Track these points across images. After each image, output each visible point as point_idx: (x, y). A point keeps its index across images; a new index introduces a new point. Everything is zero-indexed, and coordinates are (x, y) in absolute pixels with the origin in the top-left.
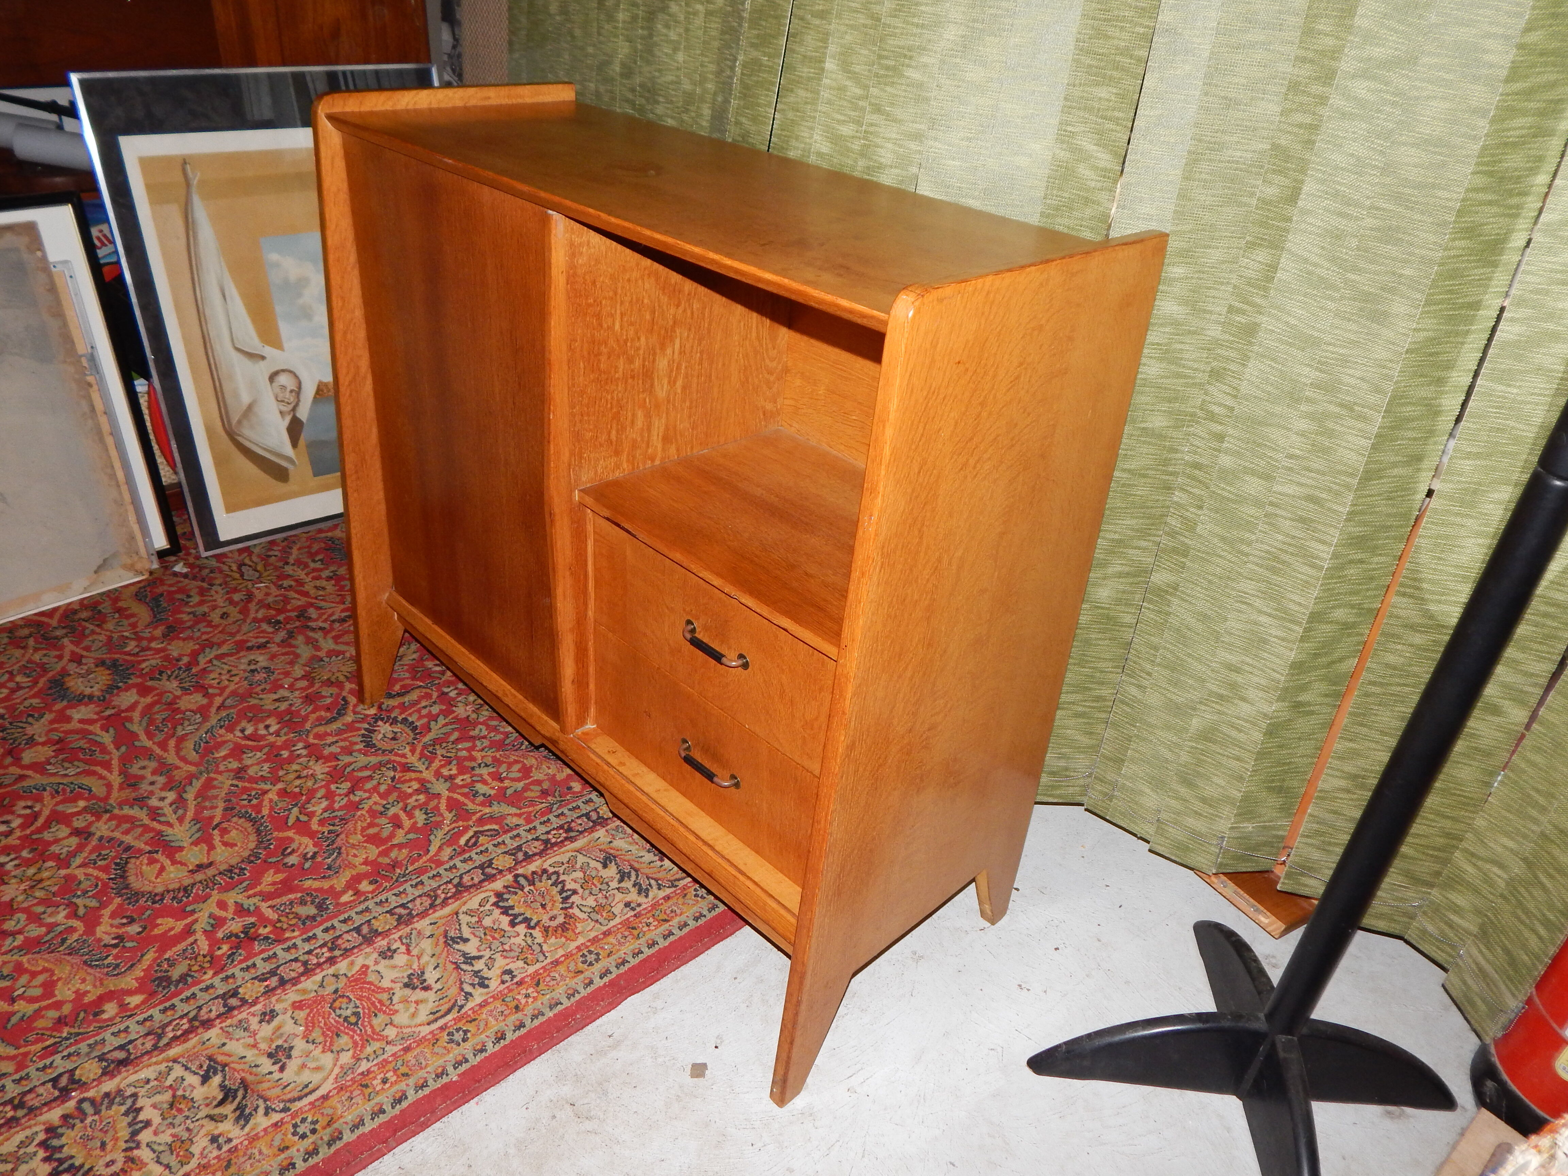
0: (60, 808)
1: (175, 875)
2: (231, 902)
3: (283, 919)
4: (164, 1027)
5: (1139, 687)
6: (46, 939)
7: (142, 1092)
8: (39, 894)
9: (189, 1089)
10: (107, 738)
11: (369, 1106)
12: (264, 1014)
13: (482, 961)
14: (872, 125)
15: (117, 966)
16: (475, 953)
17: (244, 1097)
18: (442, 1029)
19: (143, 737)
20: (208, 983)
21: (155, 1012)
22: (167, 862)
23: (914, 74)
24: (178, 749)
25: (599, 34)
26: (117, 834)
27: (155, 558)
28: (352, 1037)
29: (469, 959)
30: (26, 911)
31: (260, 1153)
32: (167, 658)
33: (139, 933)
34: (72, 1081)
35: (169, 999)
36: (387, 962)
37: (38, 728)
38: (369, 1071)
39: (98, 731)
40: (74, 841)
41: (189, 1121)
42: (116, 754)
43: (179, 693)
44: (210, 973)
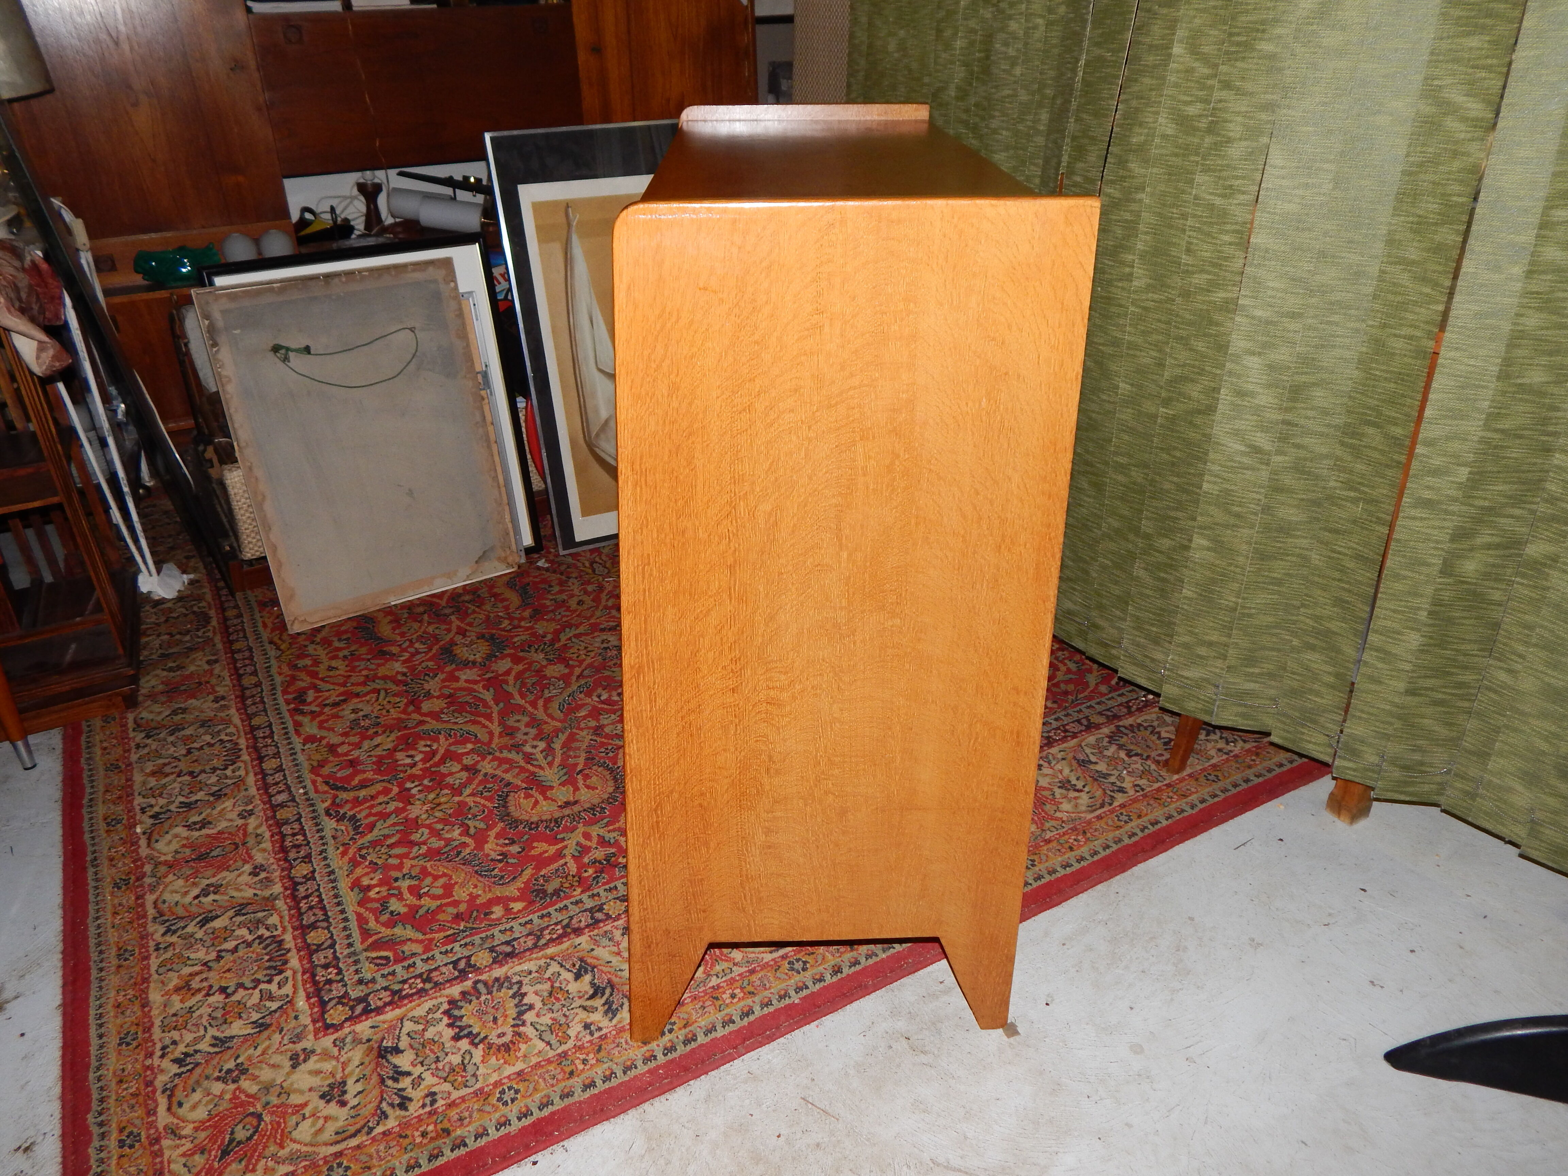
0: (452, 748)
1: (547, 809)
2: (594, 834)
4: (542, 930)
5: (1510, 671)
6: (445, 850)
7: (526, 981)
8: (438, 814)
9: (564, 983)
10: (488, 696)
11: (720, 1016)
14: (1220, 101)
15: (502, 877)
17: (611, 995)
19: (517, 696)
20: (578, 898)
21: (535, 917)
22: (540, 798)
23: (1266, 47)
24: (546, 708)
25: (936, 63)
26: (498, 772)
27: (523, 554)
30: (429, 827)
31: (626, 1043)
32: (534, 634)
33: (519, 853)
34: (468, 964)
35: (546, 908)
37: (433, 685)
39: (481, 690)
40: (464, 775)
41: (565, 1009)
42: (496, 709)
43: (544, 663)
44: (579, 890)
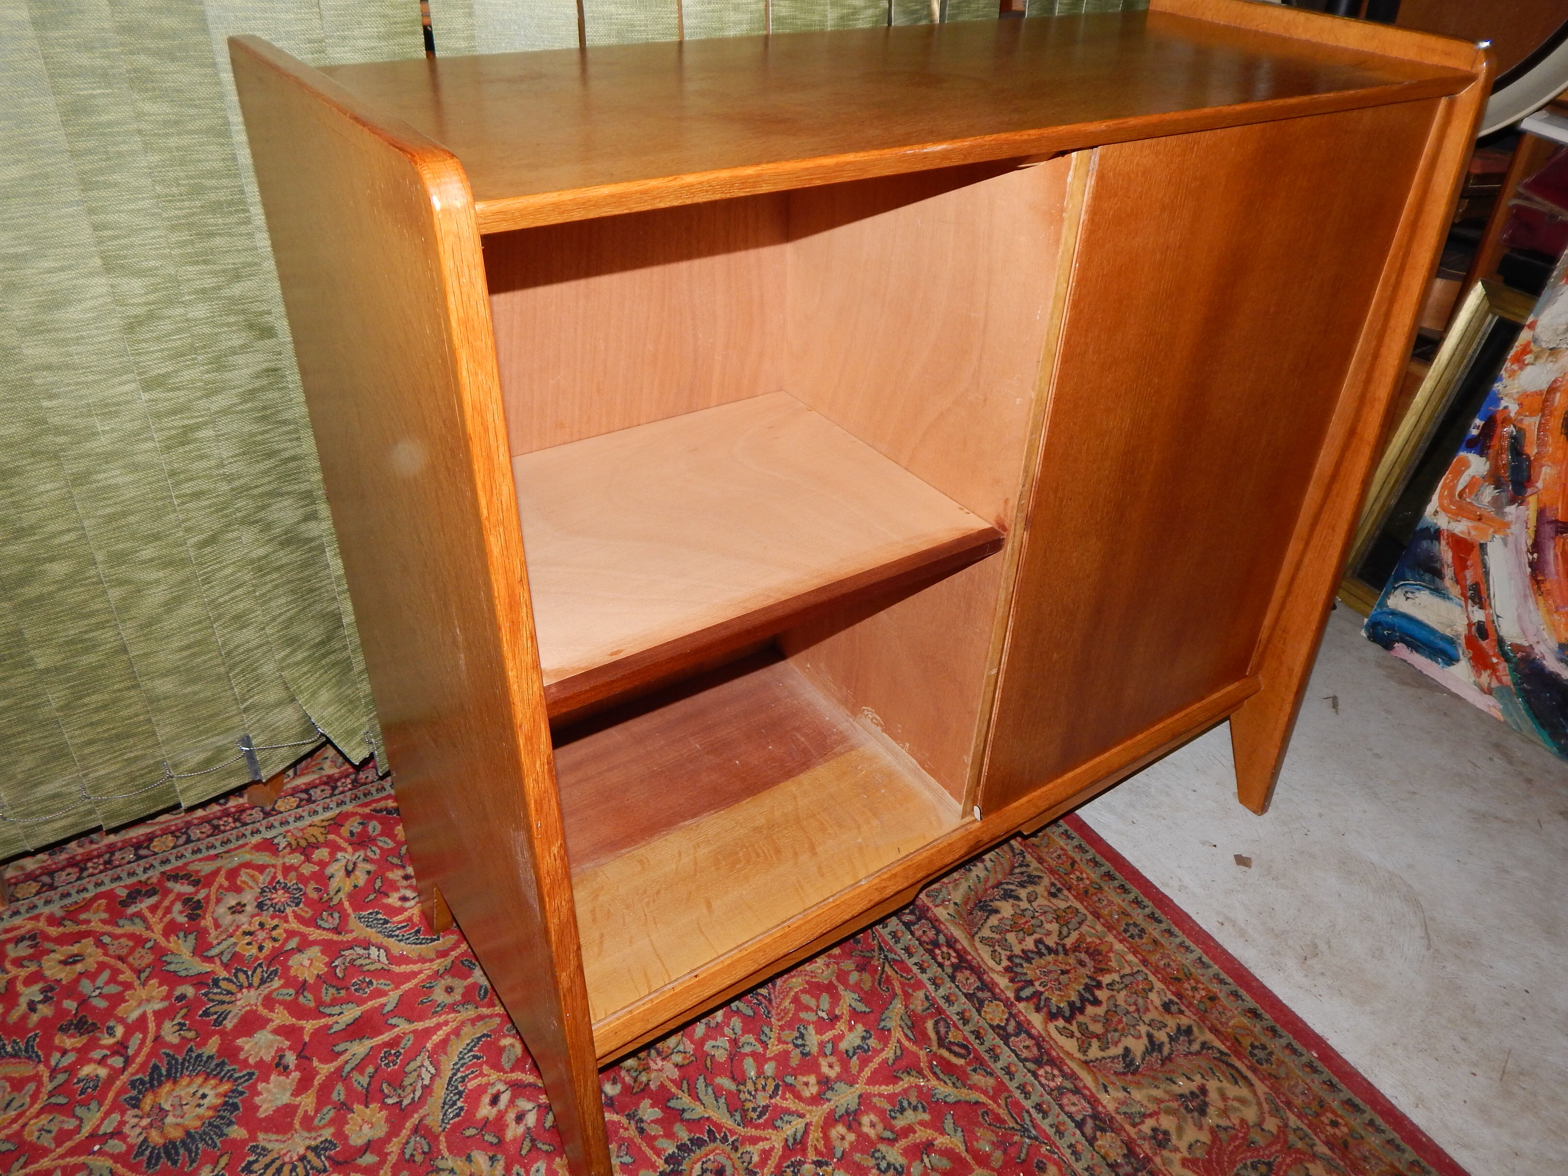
13: (1156, 1033)
16: (1145, 1040)
18: (1255, 1071)
28: (1289, 1166)
29: (1154, 1046)
36: (1174, 1137)
38: (1327, 1143)
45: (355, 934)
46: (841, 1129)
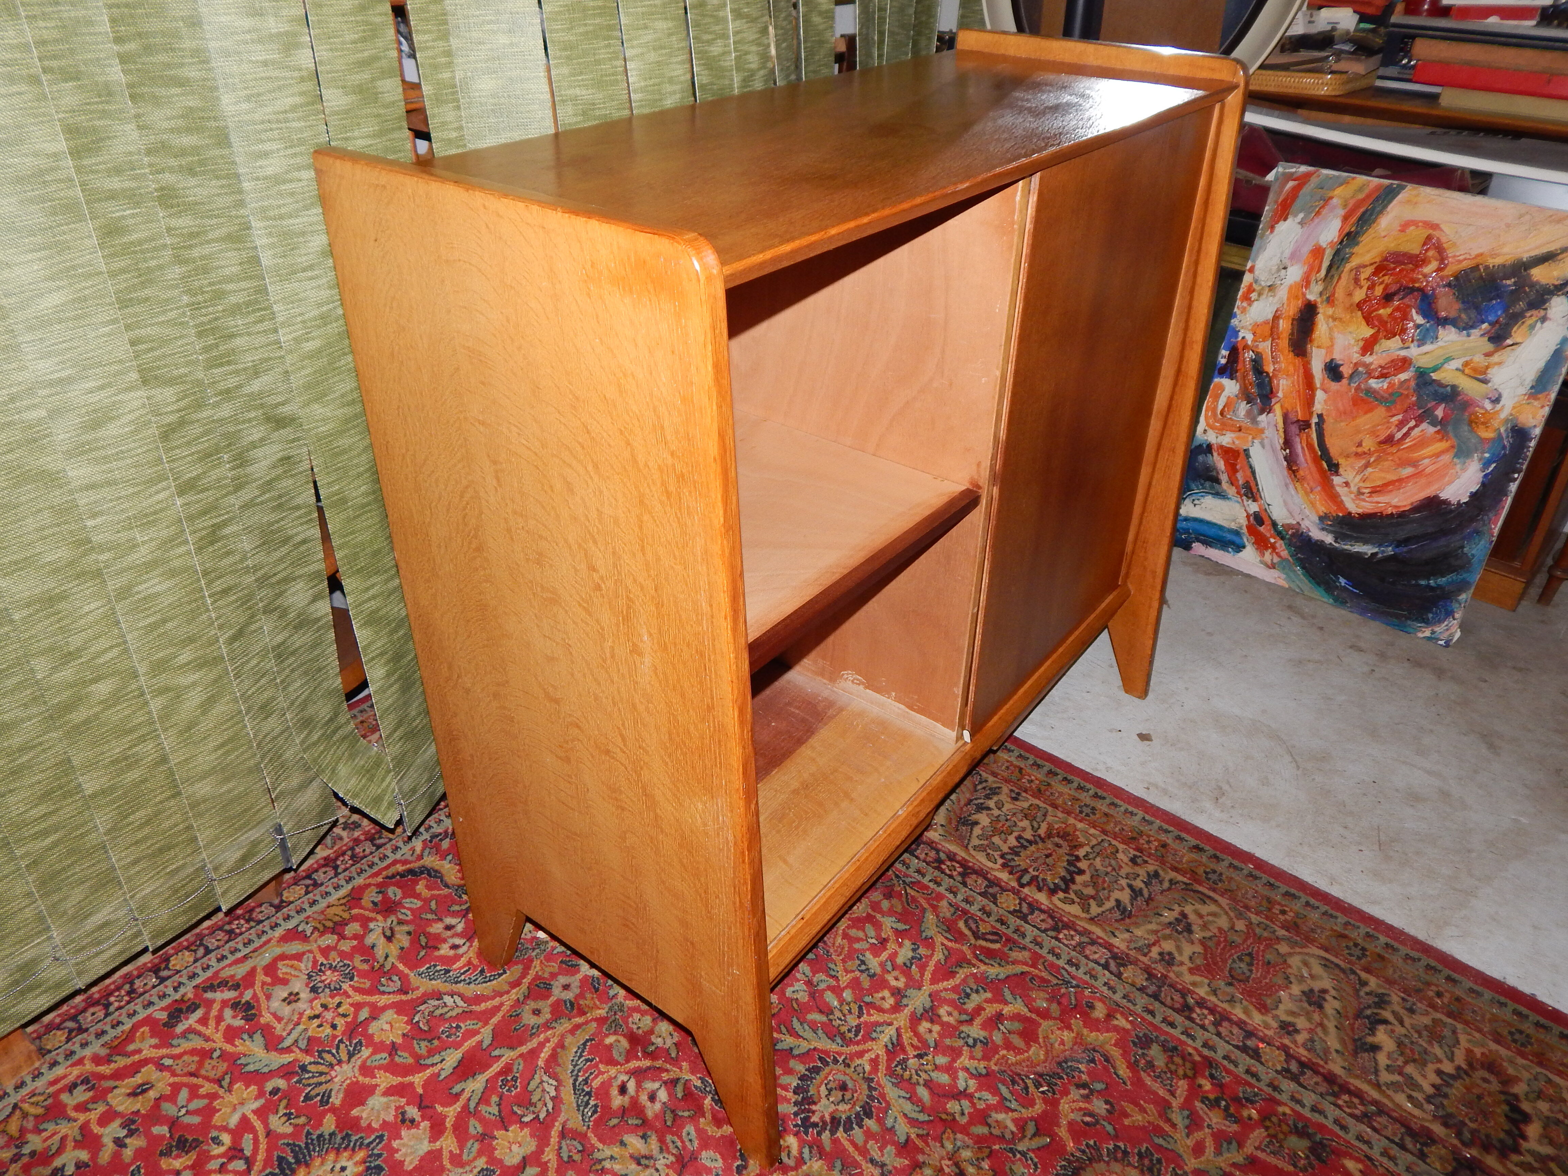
3: (1181, 1072)
12: (1289, 1033)
13: (1133, 883)
16: (1128, 891)
18: (1214, 890)
20: (1292, 1104)
29: (1136, 893)
35: (1331, 1132)
36: (1176, 955)
38: (1283, 927)
44: (1281, 1109)
45: (422, 990)
46: (925, 1026)
